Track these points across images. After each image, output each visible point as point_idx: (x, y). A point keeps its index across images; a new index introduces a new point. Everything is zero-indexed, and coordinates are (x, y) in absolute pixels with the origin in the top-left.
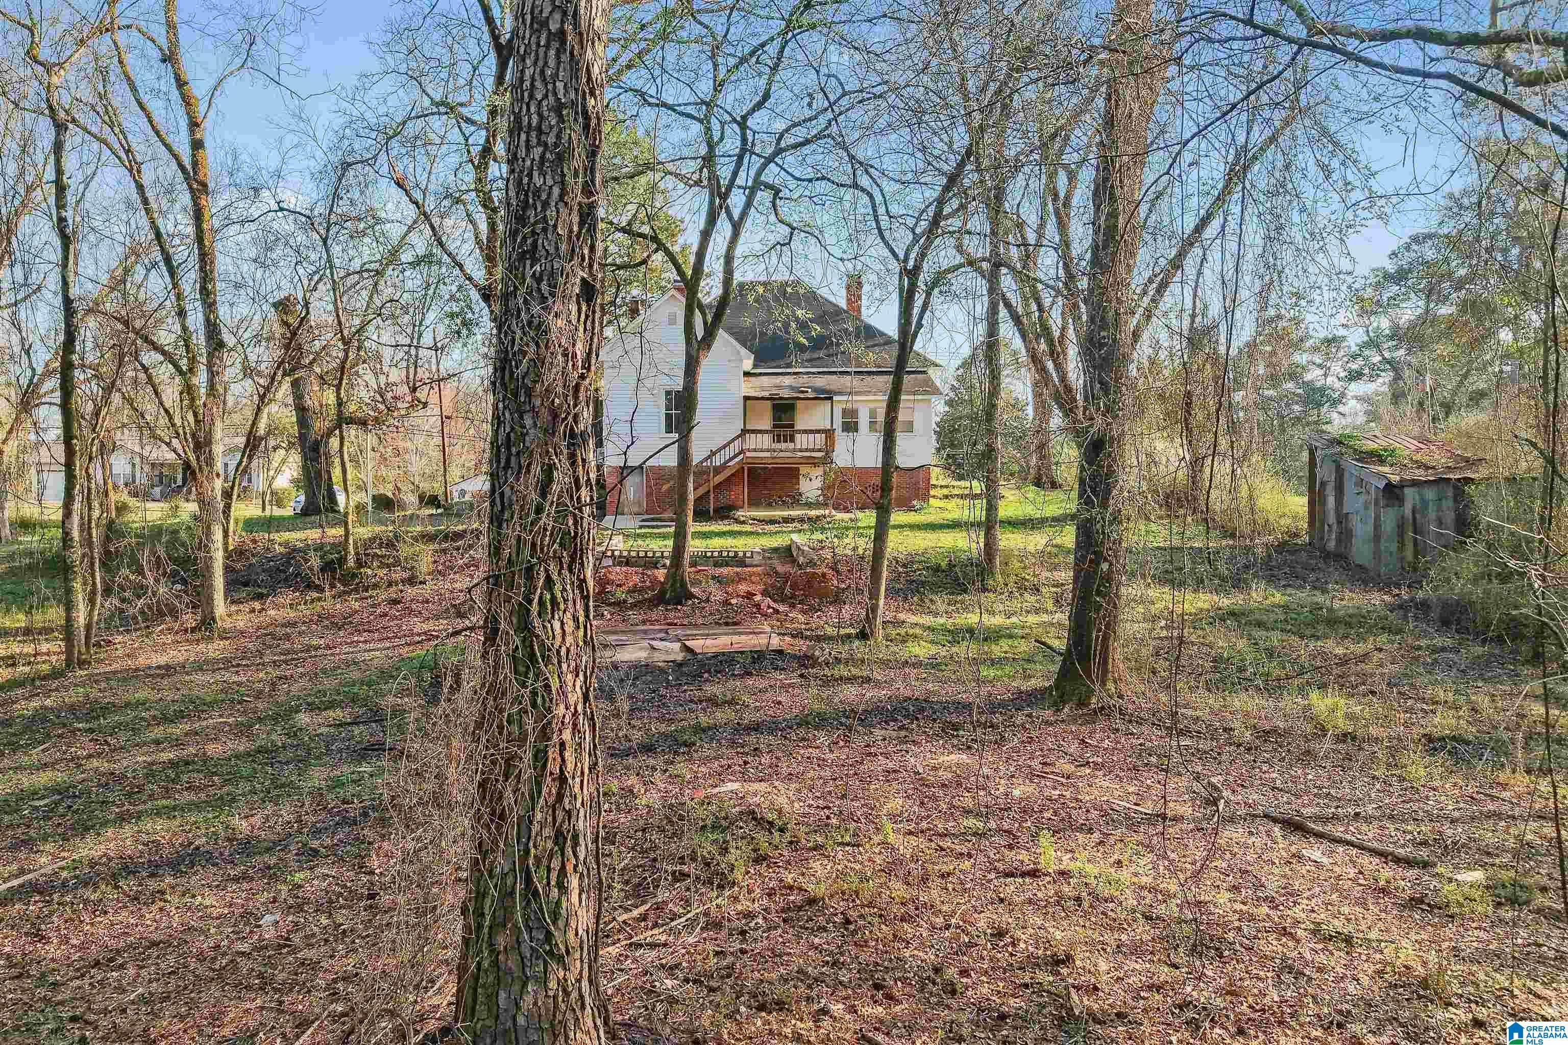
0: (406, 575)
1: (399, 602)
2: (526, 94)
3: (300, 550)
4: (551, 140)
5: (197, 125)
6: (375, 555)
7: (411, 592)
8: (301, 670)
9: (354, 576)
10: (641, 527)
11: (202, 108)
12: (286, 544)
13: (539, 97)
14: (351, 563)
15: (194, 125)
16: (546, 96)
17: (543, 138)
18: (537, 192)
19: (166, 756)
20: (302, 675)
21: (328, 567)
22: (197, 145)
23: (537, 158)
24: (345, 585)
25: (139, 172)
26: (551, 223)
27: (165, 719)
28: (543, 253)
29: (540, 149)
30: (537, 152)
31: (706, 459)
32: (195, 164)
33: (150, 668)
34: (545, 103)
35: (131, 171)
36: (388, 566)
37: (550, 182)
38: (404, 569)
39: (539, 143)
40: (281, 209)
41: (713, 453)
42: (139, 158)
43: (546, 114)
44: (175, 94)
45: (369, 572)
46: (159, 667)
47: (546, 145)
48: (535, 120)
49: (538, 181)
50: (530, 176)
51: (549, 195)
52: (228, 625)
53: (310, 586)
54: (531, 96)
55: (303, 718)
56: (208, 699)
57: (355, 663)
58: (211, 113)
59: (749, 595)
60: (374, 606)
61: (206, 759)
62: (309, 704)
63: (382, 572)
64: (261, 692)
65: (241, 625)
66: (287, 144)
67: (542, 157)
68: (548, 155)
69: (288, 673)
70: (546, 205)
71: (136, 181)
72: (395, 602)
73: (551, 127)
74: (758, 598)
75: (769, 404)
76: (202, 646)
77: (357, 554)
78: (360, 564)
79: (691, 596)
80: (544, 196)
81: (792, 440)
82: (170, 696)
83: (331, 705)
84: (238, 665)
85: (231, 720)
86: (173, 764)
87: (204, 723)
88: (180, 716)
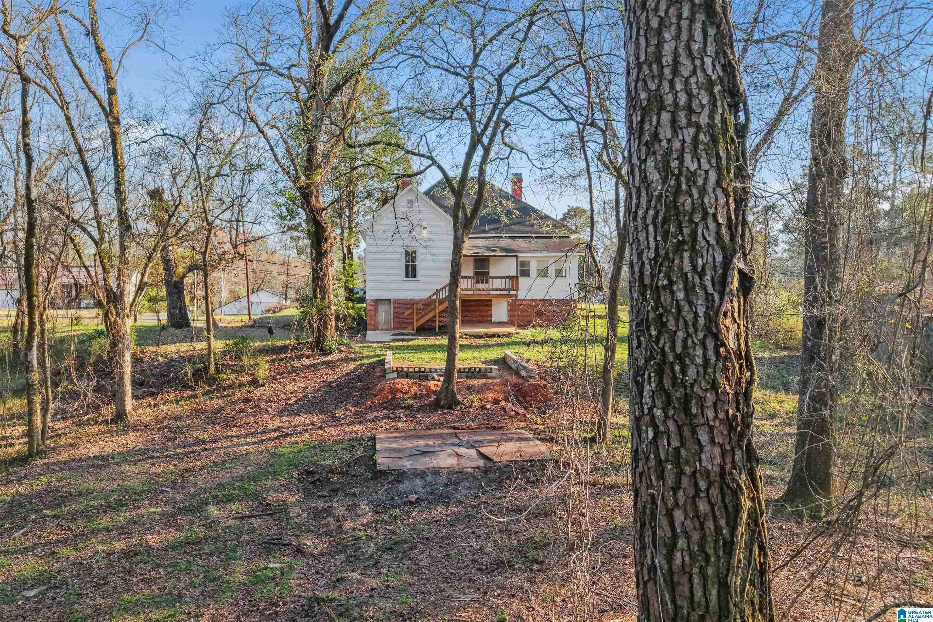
0: (249, 379)
1: (250, 401)
2: (667, 71)
3: (175, 360)
4: (704, 120)
5: (112, 78)
6: (228, 365)
7: (257, 392)
8: (199, 463)
9: (215, 379)
10: (393, 340)
11: (114, 66)
12: (165, 355)
13: (686, 74)
14: (212, 370)
15: (109, 78)
16: (694, 72)
17: (694, 118)
18: (692, 177)
19: (119, 545)
20: (202, 468)
21: (197, 374)
22: (112, 92)
23: (688, 139)
24: (209, 386)
25: (67, 109)
26: (711, 211)
27: (108, 508)
28: (703, 243)
29: (692, 131)
30: (688, 134)
31: (434, 295)
32: (111, 104)
33: (89, 458)
34: (693, 80)
35: (62, 108)
36: (237, 372)
37: (705, 165)
38: (247, 374)
39: (690, 124)
40: (165, 134)
41: (438, 291)
42: (68, 100)
43: (695, 91)
44: (95, 56)
45: (225, 376)
46: (95, 457)
47: (698, 127)
48: (683, 99)
49: (691, 164)
50: (681, 159)
51: (706, 179)
52: (135, 418)
53: (186, 387)
54: (675, 72)
55: (213, 511)
56: (139, 489)
57: (237, 457)
58: (120, 71)
59: (496, 402)
60: (234, 403)
61: (149, 550)
62: (216, 497)
63: (233, 377)
64: (174, 482)
65: (144, 418)
66: (169, 92)
67: (695, 140)
68: (702, 137)
69: (191, 465)
70: (703, 192)
71: (65, 114)
72: (247, 400)
73: (703, 106)
74: (503, 403)
75: (472, 259)
76: (121, 439)
77: (216, 364)
78: (218, 371)
79: (458, 403)
80: (700, 182)
81: (487, 282)
82: (110, 486)
83: (231, 499)
84: (153, 457)
85: (159, 510)
86: (126, 554)
87: (139, 512)
88: (120, 504)
